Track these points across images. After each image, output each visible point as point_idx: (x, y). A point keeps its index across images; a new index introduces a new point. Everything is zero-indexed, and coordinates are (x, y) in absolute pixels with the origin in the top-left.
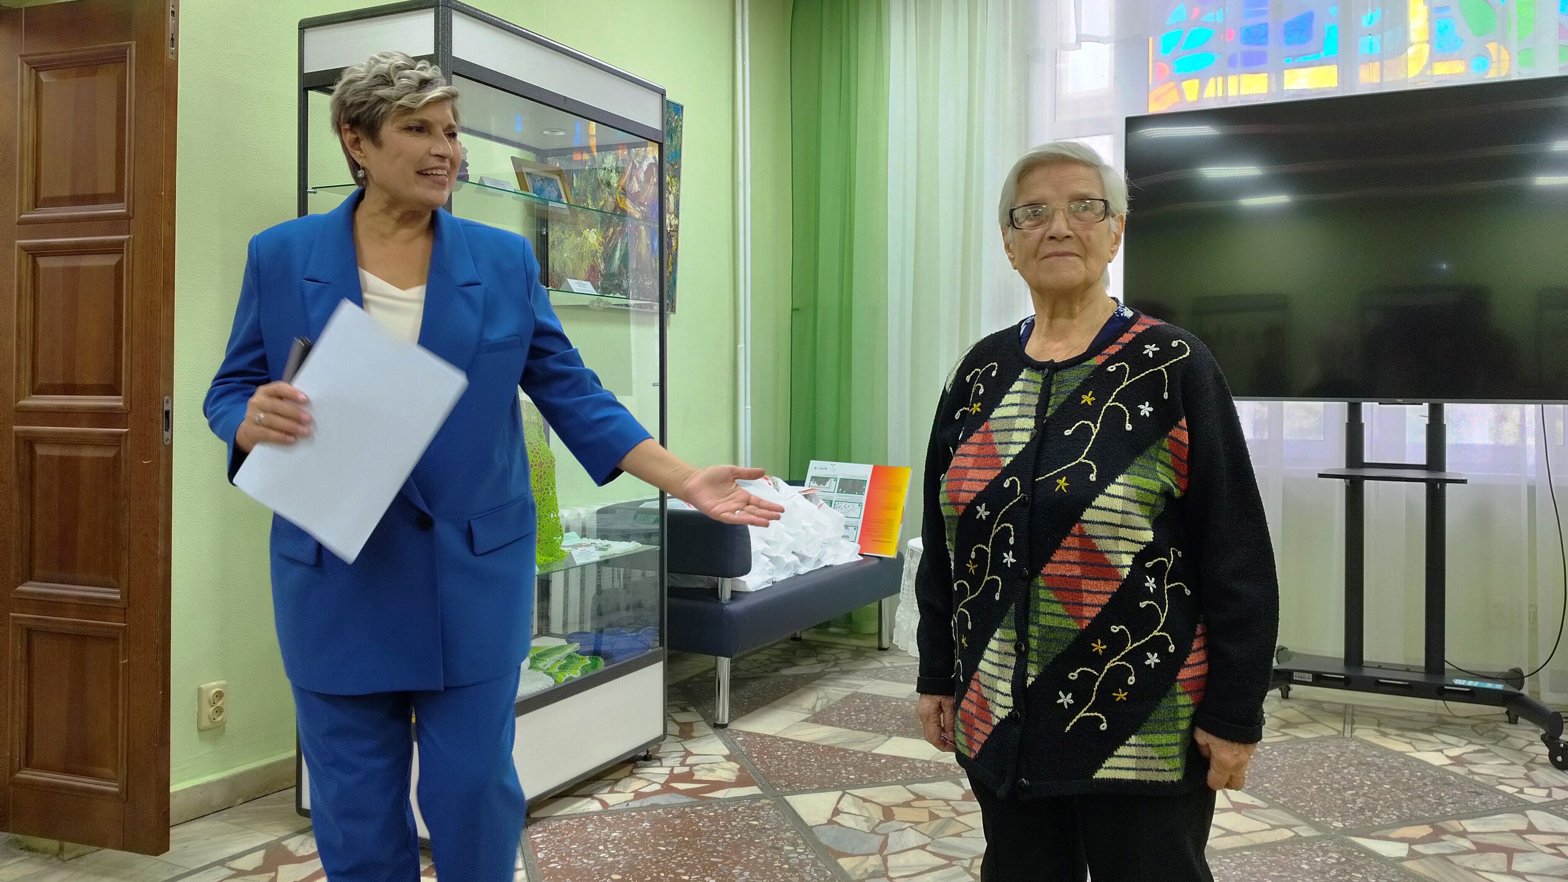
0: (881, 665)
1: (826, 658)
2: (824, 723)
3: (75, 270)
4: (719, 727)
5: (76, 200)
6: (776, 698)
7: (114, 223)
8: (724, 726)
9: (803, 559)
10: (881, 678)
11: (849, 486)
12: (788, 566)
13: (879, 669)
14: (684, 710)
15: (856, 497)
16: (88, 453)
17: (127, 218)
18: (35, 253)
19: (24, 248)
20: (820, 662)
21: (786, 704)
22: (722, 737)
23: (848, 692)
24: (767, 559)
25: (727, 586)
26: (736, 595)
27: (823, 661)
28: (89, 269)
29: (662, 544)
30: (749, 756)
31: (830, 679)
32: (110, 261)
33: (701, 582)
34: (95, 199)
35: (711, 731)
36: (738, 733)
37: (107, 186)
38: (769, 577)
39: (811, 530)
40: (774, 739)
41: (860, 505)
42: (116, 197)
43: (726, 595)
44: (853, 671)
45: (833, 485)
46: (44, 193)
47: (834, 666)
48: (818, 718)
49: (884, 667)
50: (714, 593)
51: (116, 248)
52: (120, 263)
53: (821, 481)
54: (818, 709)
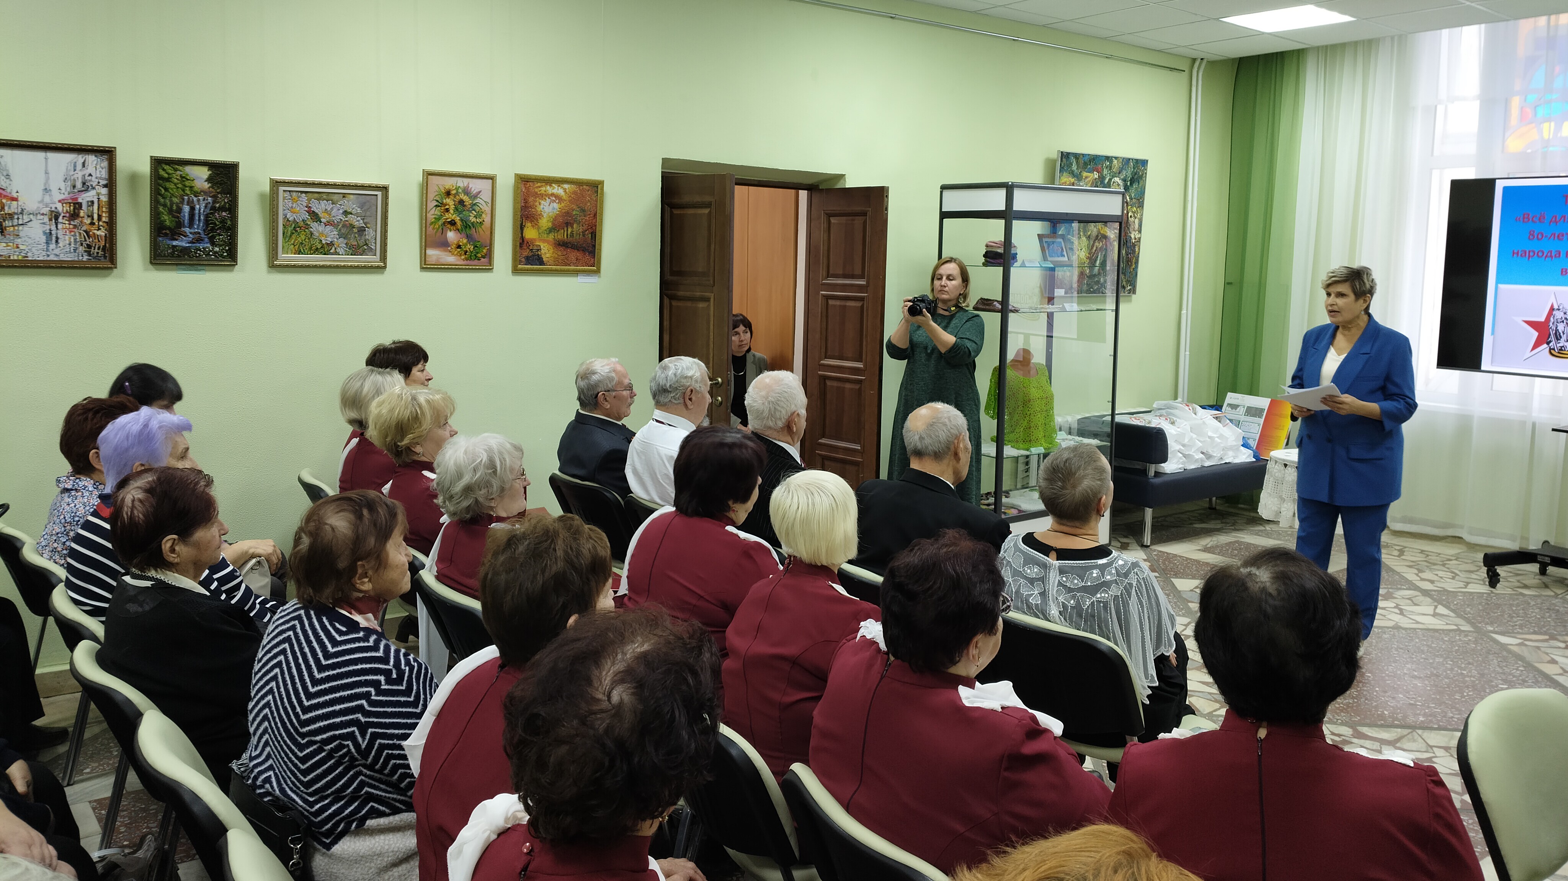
0: (1263, 528)
1: (1228, 521)
2: (1209, 552)
3: (845, 306)
4: (1143, 546)
5: (845, 276)
6: (1183, 538)
7: (860, 288)
8: (1147, 547)
9: (1209, 457)
10: (1259, 535)
11: (1252, 412)
12: (1197, 461)
13: (1261, 531)
14: (1126, 537)
15: (1256, 419)
16: (848, 386)
17: (867, 286)
18: (827, 298)
19: (824, 296)
20: (1222, 523)
21: (1190, 541)
22: (1144, 551)
23: (1233, 539)
24: (1181, 455)
25: (1152, 469)
26: (1158, 474)
27: (1225, 523)
28: (849, 306)
29: (1111, 442)
30: (1158, 561)
31: (1226, 533)
32: (859, 304)
33: (1138, 465)
34: (853, 276)
35: (1139, 548)
36: (1155, 550)
37: (858, 271)
38: (1181, 466)
39: (1216, 439)
40: (1175, 556)
41: (1259, 425)
42: (862, 277)
43: (1152, 473)
44: (1242, 530)
45: (1241, 410)
46: (831, 272)
47: (1232, 526)
48: (1206, 550)
49: (1266, 530)
50: (1145, 472)
51: (862, 299)
52: (862, 306)
53: (1234, 407)
54: (1208, 546)
